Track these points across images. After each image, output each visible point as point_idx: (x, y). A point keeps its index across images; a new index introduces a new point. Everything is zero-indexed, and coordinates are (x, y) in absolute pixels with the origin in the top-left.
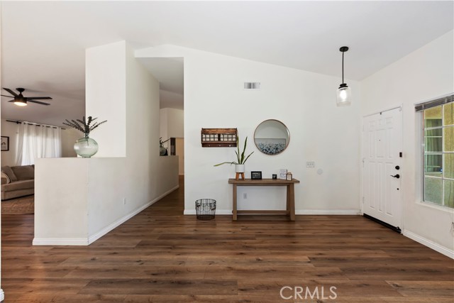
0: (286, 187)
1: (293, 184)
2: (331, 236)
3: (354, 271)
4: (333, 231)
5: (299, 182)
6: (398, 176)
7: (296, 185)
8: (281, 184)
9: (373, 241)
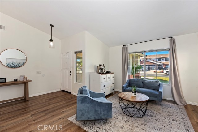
0: (24, 84)
1: (28, 82)
2: (46, 102)
3: (50, 112)
4: (47, 100)
5: (31, 81)
6: (70, 75)
7: (29, 83)
8: (20, 83)
9: (61, 99)
